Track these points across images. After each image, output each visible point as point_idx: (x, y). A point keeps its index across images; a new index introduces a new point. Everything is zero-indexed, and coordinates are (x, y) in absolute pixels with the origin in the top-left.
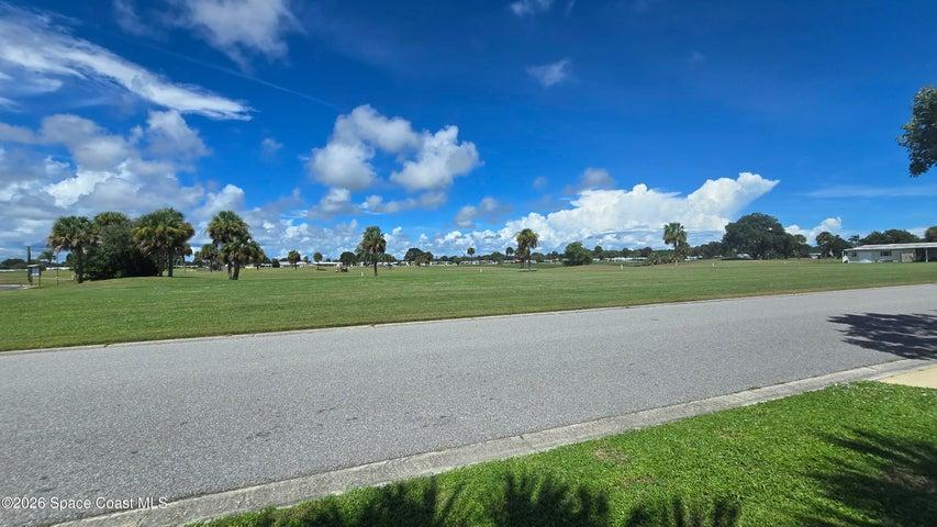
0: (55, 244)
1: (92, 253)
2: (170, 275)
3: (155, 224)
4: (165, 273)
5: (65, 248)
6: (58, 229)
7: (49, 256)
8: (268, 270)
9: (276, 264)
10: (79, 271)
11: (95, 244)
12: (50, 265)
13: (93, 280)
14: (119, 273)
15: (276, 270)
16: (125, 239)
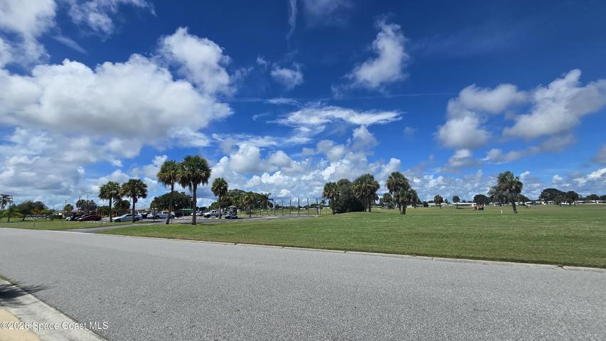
0: (325, 196)
1: (337, 199)
2: (370, 211)
3: (362, 183)
4: (368, 210)
5: (328, 198)
6: (325, 188)
7: (323, 202)
8: (421, 209)
9: (426, 205)
10: (333, 209)
11: (338, 195)
12: (324, 206)
13: (339, 213)
14: (348, 210)
15: (427, 208)
16: (349, 192)
